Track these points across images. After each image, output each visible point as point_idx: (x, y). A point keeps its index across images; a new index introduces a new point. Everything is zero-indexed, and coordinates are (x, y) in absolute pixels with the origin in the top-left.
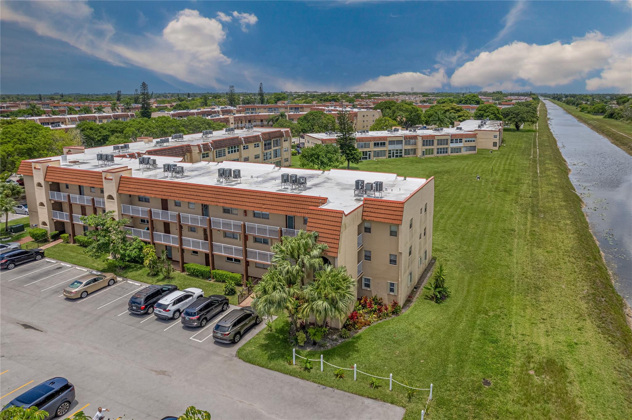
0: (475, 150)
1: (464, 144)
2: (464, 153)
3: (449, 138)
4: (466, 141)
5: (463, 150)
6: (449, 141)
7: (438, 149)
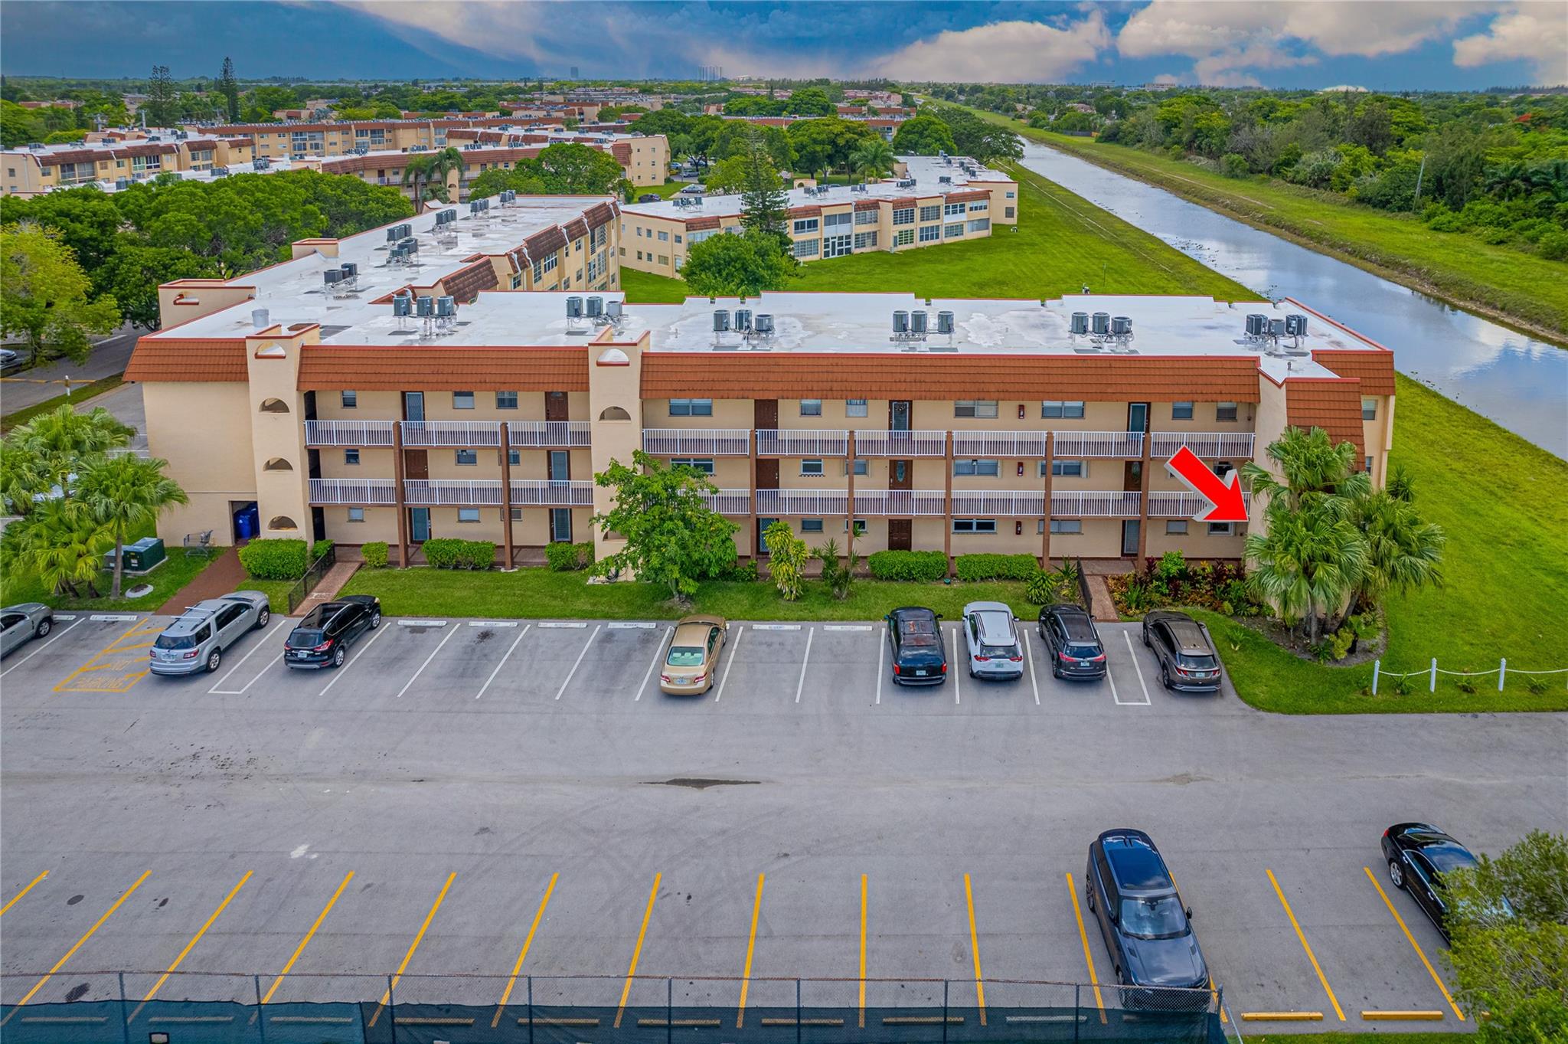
0: (987, 228)
1: (968, 215)
2: (969, 235)
3: (942, 202)
4: (971, 209)
5: (967, 228)
6: (943, 210)
7: (922, 229)
